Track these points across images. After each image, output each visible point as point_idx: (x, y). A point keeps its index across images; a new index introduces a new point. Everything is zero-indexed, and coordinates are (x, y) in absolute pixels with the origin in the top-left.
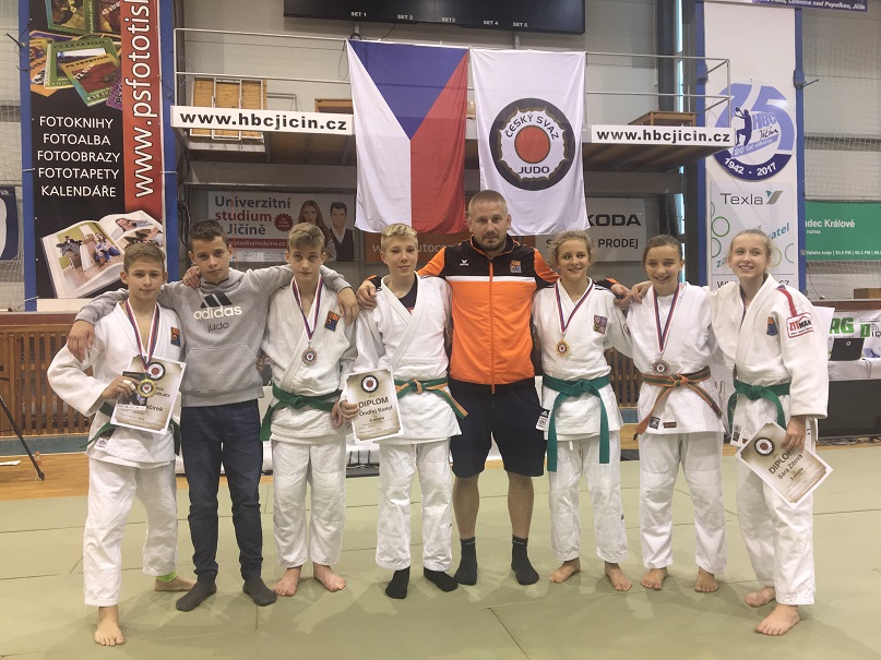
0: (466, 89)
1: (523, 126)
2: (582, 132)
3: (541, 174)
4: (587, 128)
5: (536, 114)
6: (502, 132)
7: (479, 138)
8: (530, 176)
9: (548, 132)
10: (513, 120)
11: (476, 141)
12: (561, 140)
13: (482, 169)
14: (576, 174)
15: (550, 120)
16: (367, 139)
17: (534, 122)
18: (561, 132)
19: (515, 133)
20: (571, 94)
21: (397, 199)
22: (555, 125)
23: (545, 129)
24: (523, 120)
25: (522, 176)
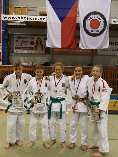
0: (77, 9)
1: (92, 19)
2: (109, 21)
3: (97, 32)
4: (110, 19)
5: (96, 16)
6: (86, 21)
7: (80, 22)
8: (94, 33)
9: (99, 21)
10: (90, 17)
11: (79, 23)
12: (103, 23)
13: (80, 31)
14: (107, 32)
15: (100, 17)
16: (50, 23)
17: (95, 18)
18: (103, 21)
19: (90, 21)
20: (106, 10)
21: (57, 39)
22: (101, 19)
23: (99, 20)
24: (92, 17)
25: (91, 33)
